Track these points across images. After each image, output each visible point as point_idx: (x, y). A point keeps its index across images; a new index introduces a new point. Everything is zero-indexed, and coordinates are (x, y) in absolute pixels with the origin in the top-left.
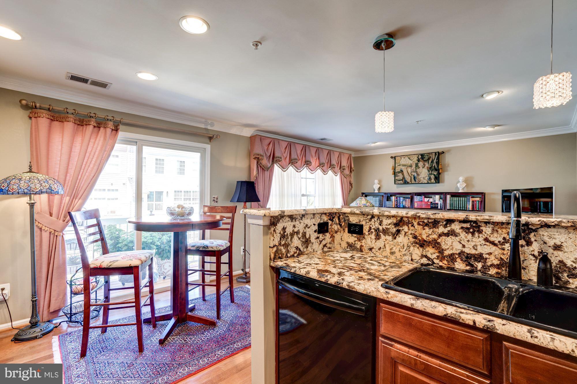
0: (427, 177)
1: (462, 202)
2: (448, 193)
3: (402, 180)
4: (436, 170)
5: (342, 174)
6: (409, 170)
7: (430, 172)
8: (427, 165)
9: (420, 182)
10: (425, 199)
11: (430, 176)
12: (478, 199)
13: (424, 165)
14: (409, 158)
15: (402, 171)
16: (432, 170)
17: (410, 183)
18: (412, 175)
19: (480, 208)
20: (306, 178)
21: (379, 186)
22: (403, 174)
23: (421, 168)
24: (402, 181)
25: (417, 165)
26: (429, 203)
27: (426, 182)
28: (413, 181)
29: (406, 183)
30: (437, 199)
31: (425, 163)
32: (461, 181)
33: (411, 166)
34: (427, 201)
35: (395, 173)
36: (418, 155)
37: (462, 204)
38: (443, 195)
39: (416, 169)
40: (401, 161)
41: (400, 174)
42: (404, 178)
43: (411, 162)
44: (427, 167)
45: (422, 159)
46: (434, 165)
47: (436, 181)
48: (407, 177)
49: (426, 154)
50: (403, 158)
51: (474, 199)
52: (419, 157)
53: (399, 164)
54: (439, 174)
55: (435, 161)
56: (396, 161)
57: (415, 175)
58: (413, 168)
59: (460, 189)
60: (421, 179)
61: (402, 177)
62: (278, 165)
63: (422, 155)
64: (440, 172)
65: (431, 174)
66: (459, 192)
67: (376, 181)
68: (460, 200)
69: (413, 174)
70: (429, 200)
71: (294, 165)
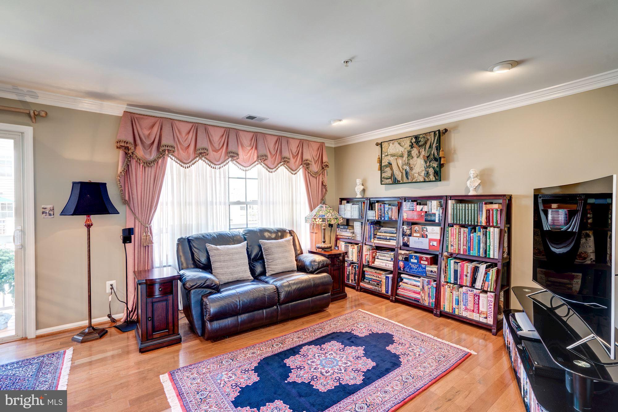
0: (423, 172)
1: (470, 211)
2: (451, 197)
3: (390, 178)
4: (436, 160)
5: (307, 172)
6: (400, 162)
7: (428, 164)
8: (423, 153)
9: (414, 181)
10: (418, 206)
11: (427, 169)
12: (496, 206)
13: (419, 152)
14: (399, 144)
15: (390, 164)
16: (430, 160)
17: (401, 182)
18: (403, 169)
19: (499, 222)
20: (246, 178)
21: (362, 187)
22: (392, 169)
23: (415, 158)
24: (390, 180)
25: (409, 153)
26: (423, 214)
27: (422, 180)
28: (405, 180)
29: (396, 182)
30: (434, 207)
31: (421, 150)
32: (471, 175)
33: (402, 156)
34: (420, 210)
35: (381, 169)
36: (411, 138)
37: (470, 215)
38: (443, 200)
39: (408, 160)
40: (389, 149)
41: (388, 169)
42: (393, 174)
43: (402, 149)
44: (424, 156)
45: (417, 144)
46: (433, 151)
47: (437, 178)
48: (397, 173)
49: (421, 136)
50: (391, 145)
51: (490, 206)
52: (413, 141)
53: (386, 154)
54: (441, 166)
55: (434, 145)
56: (383, 150)
57: (408, 168)
58: (404, 159)
59: (471, 189)
60: (415, 175)
61: (391, 174)
62: (173, 158)
63: (416, 137)
64: (442, 162)
65: (429, 167)
66: (470, 194)
67: (359, 181)
68: (467, 208)
69: (405, 167)
70: (422, 209)
71: (206, 159)
